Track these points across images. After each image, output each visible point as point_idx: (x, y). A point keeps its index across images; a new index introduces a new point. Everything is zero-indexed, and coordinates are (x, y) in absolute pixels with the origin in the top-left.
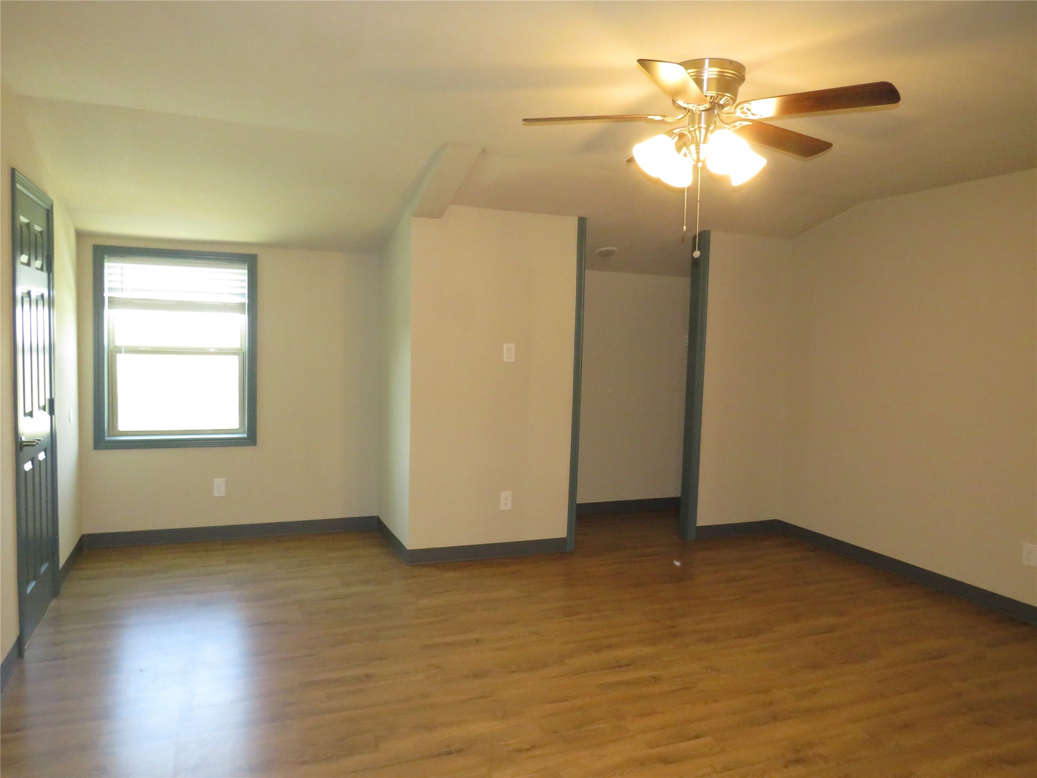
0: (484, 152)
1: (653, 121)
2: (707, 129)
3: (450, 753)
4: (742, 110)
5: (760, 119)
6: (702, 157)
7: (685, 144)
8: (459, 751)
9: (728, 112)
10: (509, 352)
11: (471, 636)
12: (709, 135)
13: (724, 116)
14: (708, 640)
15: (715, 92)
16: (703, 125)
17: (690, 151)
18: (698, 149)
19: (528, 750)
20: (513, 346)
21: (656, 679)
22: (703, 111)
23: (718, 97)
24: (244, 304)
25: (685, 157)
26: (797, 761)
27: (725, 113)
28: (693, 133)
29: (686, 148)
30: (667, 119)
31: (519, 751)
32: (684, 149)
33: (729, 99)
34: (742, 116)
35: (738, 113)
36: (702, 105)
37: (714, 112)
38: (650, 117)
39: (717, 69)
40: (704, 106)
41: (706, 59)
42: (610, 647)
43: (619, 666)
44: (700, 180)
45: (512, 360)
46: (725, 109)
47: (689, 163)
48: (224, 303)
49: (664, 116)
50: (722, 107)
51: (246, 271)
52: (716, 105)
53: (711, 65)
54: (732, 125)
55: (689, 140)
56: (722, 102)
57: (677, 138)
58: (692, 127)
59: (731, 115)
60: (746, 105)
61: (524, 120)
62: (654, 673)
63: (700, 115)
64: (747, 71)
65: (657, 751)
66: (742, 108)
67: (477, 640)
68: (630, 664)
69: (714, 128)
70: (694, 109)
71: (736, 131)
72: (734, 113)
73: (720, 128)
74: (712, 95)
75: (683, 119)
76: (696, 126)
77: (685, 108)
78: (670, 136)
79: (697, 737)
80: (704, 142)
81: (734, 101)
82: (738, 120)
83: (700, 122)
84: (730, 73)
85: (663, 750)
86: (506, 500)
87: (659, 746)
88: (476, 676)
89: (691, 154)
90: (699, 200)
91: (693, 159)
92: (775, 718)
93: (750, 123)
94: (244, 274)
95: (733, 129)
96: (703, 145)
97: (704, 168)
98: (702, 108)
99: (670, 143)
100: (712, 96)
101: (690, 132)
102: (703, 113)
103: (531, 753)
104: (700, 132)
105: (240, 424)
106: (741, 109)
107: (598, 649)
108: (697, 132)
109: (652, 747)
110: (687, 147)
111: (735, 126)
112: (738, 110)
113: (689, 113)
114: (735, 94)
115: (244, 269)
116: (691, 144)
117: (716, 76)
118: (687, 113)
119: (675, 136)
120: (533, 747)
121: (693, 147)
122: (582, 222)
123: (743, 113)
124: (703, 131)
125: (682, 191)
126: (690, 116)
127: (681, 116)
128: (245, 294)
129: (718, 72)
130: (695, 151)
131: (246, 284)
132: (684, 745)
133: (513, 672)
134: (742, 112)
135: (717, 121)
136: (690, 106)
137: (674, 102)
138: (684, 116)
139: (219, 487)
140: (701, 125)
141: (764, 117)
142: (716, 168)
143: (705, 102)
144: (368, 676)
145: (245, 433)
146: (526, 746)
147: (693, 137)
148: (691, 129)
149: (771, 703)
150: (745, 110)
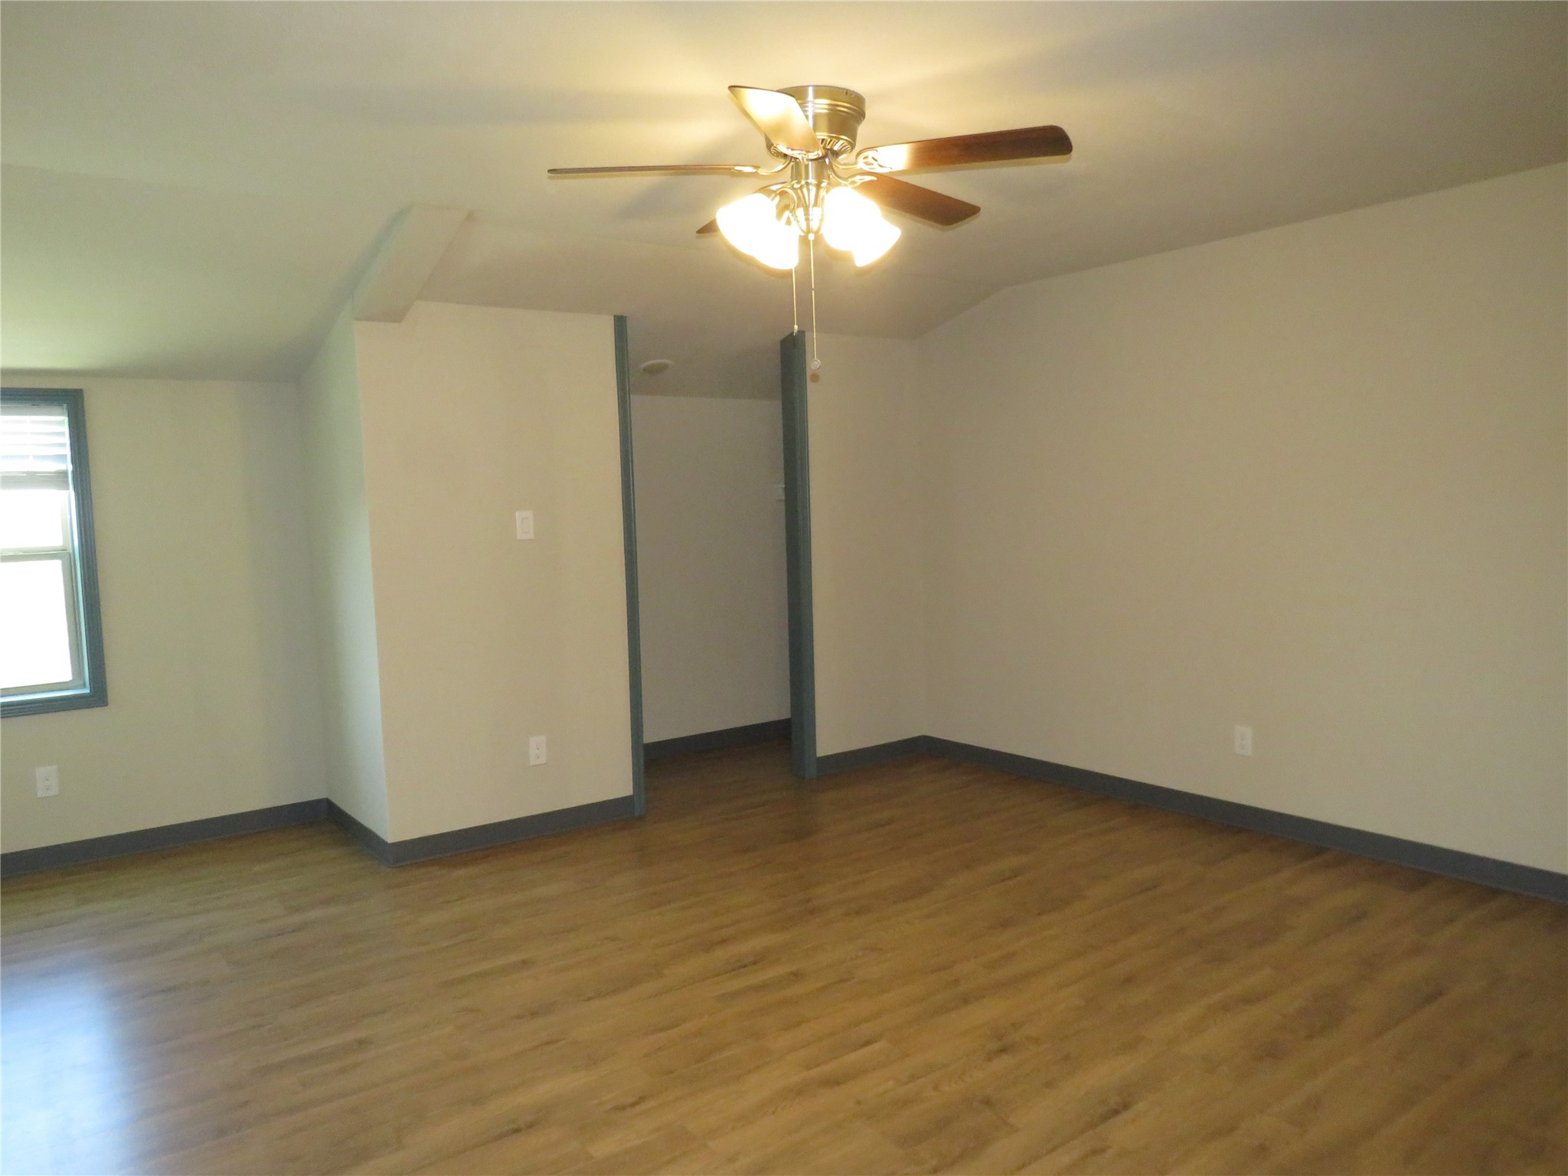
0: (470, 217)
1: (741, 174)
2: (818, 186)
3: (517, 1131)
4: (865, 160)
5: (890, 172)
6: (814, 226)
7: (787, 207)
8: (531, 1126)
9: (846, 162)
10: (524, 524)
11: (513, 958)
12: (822, 193)
13: (841, 167)
14: (858, 913)
15: (826, 134)
16: (812, 180)
17: (796, 217)
18: (807, 213)
19: (633, 1105)
20: (529, 514)
21: (797, 976)
22: (812, 160)
23: (831, 141)
24: (65, 473)
25: (787, 226)
26: (1003, 1050)
27: (842, 163)
28: (799, 191)
29: (791, 212)
30: (762, 172)
31: (622, 1108)
32: (787, 214)
33: (846, 144)
34: (867, 168)
35: (861, 165)
36: (812, 152)
37: (825, 162)
38: (737, 168)
39: (827, 101)
40: (816, 153)
41: (808, 86)
42: (724, 941)
43: (740, 966)
44: (814, 259)
45: (531, 536)
46: (841, 157)
47: (795, 232)
48: (28, 473)
49: (757, 167)
50: (836, 154)
51: (65, 419)
52: (829, 152)
53: (817, 95)
54: (850, 180)
55: (793, 199)
56: (836, 148)
57: (778, 198)
58: (798, 183)
59: (848, 167)
60: (871, 154)
61: (550, 171)
62: (793, 968)
63: (807, 166)
64: (867, 104)
65: (815, 1072)
66: (866, 157)
67: (524, 962)
68: (759, 960)
69: (829, 184)
70: (800, 157)
71: (856, 188)
72: (856, 163)
73: (839, 184)
74: (824, 137)
75: (785, 170)
76: (803, 182)
77: (785, 156)
78: (768, 196)
79: (867, 1043)
80: (816, 204)
81: (853, 146)
82: (858, 174)
83: (807, 177)
84: (844, 106)
85: (827, 1069)
86: (537, 749)
87: (818, 1065)
88: (534, 1014)
89: (798, 222)
90: (813, 287)
91: (801, 228)
92: (966, 1000)
93: (875, 178)
94: (61, 423)
95: (851, 186)
96: (815, 208)
97: (819, 239)
98: (812, 156)
99: (768, 205)
100: (823, 140)
101: (793, 188)
102: (810, 163)
103: (638, 1109)
104: (808, 190)
105: (73, 674)
106: (864, 158)
107: (709, 946)
108: (805, 190)
109: (809, 1068)
110: (793, 211)
111: (854, 182)
112: (861, 160)
113: (792, 163)
114: (853, 136)
115: (63, 415)
116: (798, 207)
117: (826, 111)
118: (789, 163)
119: (775, 196)
120: (641, 1099)
121: (800, 212)
122: (620, 323)
123: (867, 164)
124: (813, 189)
125: (787, 275)
126: (792, 167)
127: (782, 167)
128: (66, 456)
129: (829, 105)
130: (804, 217)
131: (66, 440)
132: (853, 1057)
133: (589, 999)
134: (865, 163)
135: (831, 176)
136: (795, 154)
137: (770, 145)
138: (784, 168)
139: (46, 780)
140: (810, 181)
141: (894, 170)
142: (836, 239)
143: (815, 147)
144: (362, 1043)
145: (84, 686)
146: (631, 1100)
147: (799, 198)
148: (796, 186)
149: (956, 982)
150: (870, 160)
